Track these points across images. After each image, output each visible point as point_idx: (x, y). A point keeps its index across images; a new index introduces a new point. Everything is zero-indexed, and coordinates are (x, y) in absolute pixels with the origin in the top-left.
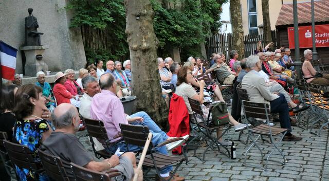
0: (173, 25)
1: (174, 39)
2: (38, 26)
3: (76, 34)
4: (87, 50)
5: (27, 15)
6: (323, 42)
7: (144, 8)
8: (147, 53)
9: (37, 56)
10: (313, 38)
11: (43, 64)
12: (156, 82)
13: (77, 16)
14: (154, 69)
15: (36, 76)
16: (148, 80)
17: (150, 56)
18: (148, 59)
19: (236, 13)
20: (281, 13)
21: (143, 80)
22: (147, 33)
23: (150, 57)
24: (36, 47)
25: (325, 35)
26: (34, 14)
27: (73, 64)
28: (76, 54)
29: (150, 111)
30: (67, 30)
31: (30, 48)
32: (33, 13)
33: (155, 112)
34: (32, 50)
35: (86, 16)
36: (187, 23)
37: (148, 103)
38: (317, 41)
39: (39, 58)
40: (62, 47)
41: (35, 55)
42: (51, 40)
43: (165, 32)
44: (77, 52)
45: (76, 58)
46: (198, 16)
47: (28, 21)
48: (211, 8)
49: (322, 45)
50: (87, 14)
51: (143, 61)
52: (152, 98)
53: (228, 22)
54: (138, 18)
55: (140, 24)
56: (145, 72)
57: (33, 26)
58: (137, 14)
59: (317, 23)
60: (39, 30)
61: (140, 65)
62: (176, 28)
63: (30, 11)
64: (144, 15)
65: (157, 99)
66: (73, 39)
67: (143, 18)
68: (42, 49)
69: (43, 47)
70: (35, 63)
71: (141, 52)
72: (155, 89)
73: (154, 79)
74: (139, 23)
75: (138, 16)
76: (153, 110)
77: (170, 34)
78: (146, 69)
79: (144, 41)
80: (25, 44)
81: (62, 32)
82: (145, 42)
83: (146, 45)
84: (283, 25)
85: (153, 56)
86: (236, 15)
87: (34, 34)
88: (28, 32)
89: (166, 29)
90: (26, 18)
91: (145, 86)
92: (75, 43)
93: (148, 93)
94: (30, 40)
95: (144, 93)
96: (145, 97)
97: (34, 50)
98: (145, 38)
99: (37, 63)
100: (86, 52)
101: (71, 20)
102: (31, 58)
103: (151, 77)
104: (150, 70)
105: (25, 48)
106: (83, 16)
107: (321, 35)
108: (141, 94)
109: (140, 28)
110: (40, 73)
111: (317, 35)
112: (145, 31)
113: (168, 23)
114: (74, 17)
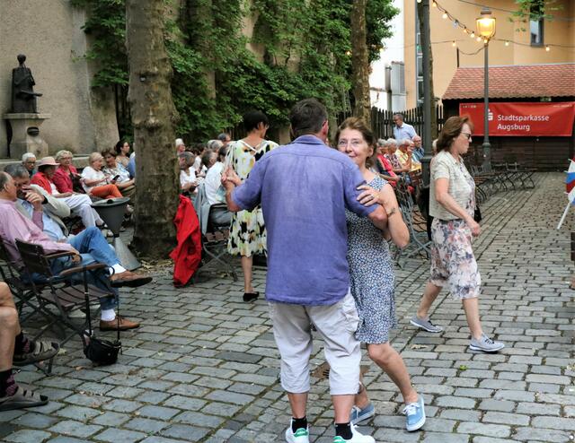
0: (276, 91)
1: (276, 112)
2: (33, 83)
3: (104, 97)
4: (122, 122)
5: (16, 65)
6: (508, 128)
7: (154, 64)
8: (155, 133)
9: (29, 129)
10: (495, 122)
11: (40, 141)
12: (169, 179)
13: (104, 70)
14: (168, 157)
15: (21, 160)
16: (155, 174)
17: (161, 138)
18: (158, 142)
19: (361, 76)
20: (454, 81)
21: (149, 174)
22: (157, 102)
23: (160, 140)
24: (26, 115)
25: (512, 118)
26: (27, 64)
27: (95, 143)
28: (101, 129)
29: (157, 221)
30: (88, 91)
31: (18, 115)
32: (25, 63)
33: (166, 224)
34: (21, 119)
35: (117, 70)
36: (300, 87)
37: (155, 208)
38: (500, 127)
39: (33, 133)
40: (80, 116)
41: (27, 128)
42: (61, 106)
43: (261, 100)
44: (103, 125)
45: (102, 135)
46: (325, 78)
47: (16, 74)
48: (347, 67)
49: (508, 133)
50: (119, 67)
51: (149, 144)
52: (162, 202)
53: (381, 90)
54: (143, 79)
55: (146, 89)
56: (151, 161)
57: (26, 82)
58: (142, 73)
59: (491, 100)
60: (36, 90)
61: (144, 151)
62: (281, 95)
63: (22, 59)
64: (154, 75)
65: (171, 204)
66: (98, 105)
67: (151, 79)
68: (37, 119)
69: (40, 116)
70: (25, 139)
71: (147, 132)
72: (168, 189)
73: (166, 174)
74: (145, 87)
75: (143, 76)
76: (164, 221)
77: (271, 104)
78: (154, 158)
79: (151, 114)
80: (12, 110)
81: (80, 94)
82: (153, 116)
83: (153, 121)
84: (453, 99)
85: (166, 138)
86: (360, 81)
87: (25, 96)
88: (17, 91)
89: (263, 95)
90: (14, 70)
91: (151, 183)
92: (101, 112)
93: (155, 194)
94: (20, 103)
95: (150, 194)
96: (151, 201)
97: (22, 120)
98: (153, 110)
99: (29, 140)
100: (120, 126)
101: (96, 76)
102: (20, 131)
103: (161, 170)
104: (159, 160)
105: (11, 116)
106: (113, 70)
107: (506, 119)
108: (145, 196)
109: (147, 94)
110: (30, 155)
111: (500, 118)
112: (154, 101)
113: (268, 87)
114: (100, 72)
